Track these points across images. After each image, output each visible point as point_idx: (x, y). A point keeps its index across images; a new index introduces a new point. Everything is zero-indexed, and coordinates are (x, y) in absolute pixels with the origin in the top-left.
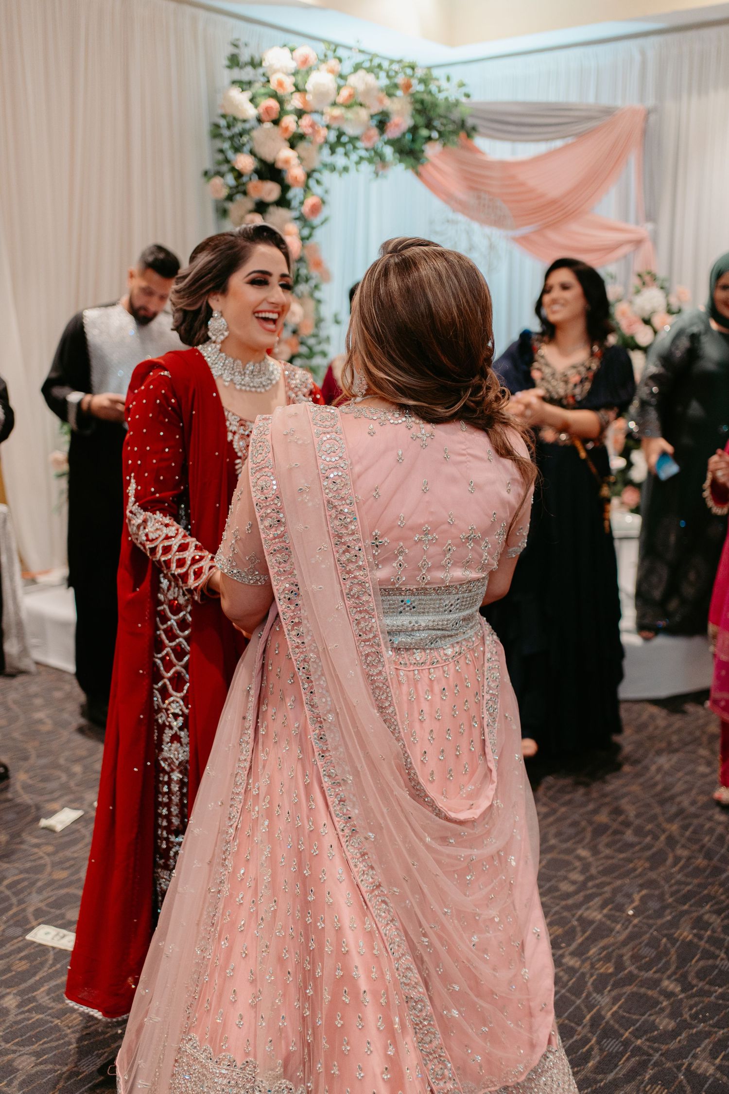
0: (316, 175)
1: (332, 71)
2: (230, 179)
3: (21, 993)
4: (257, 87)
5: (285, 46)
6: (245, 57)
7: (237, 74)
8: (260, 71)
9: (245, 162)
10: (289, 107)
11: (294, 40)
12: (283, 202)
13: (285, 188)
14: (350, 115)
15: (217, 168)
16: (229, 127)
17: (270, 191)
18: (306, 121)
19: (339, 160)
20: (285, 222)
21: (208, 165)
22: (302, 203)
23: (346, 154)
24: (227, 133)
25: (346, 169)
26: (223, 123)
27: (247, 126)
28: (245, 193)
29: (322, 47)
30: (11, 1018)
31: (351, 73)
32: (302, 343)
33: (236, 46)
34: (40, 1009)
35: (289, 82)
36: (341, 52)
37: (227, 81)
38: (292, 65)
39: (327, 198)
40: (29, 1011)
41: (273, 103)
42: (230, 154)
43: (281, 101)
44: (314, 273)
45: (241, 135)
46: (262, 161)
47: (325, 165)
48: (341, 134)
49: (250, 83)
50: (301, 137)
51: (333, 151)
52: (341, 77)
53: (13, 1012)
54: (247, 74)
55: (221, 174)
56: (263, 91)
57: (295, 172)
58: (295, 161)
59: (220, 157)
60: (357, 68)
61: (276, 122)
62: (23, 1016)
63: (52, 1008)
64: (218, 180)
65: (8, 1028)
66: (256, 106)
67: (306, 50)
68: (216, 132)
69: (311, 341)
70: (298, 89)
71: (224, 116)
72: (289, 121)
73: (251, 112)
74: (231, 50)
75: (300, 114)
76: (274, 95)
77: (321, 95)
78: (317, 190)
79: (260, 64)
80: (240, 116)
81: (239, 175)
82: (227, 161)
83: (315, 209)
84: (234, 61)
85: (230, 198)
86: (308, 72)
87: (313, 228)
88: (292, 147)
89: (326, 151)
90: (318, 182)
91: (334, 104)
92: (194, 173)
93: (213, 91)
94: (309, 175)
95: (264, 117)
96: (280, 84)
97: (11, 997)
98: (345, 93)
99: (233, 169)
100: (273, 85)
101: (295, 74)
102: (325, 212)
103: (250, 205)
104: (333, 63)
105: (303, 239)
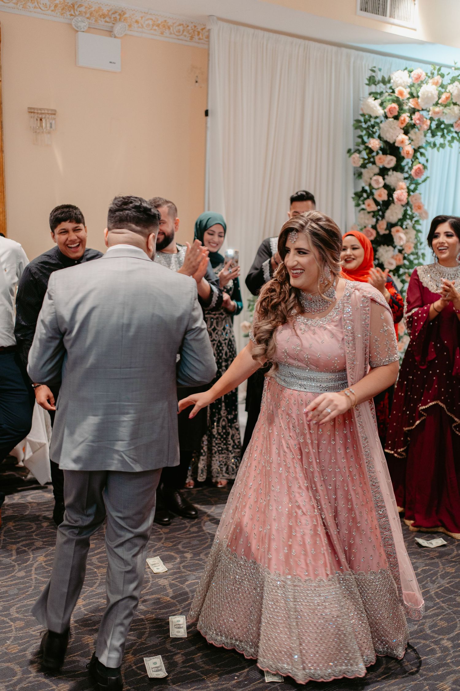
0: (422, 150)
1: (436, 84)
2: (364, 154)
3: (185, 655)
4: (386, 96)
5: (406, 69)
6: (379, 77)
7: (373, 88)
8: (389, 85)
9: (375, 143)
10: (406, 107)
11: (411, 65)
12: (398, 168)
13: (400, 159)
14: (446, 110)
15: (357, 147)
16: (366, 122)
17: (390, 161)
18: (416, 116)
19: (439, 140)
20: (398, 180)
21: (352, 147)
22: (411, 168)
23: (443, 136)
24: (364, 126)
25: (442, 146)
26: (362, 119)
27: (378, 120)
28: (374, 163)
29: (430, 68)
30: (178, 669)
31: (450, 84)
32: (405, 258)
33: (373, 71)
34: (195, 667)
35: (406, 92)
36: (444, 71)
37: (367, 93)
38: (409, 81)
39: (429, 165)
40: (188, 666)
41: (395, 105)
42: (365, 138)
43: (400, 104)
44: (416, 213)
45: (373, 126)
46: (386, 142)
47: (428, 143)
48: (440, 123)
49: (381, 94)
50: (413, 126)
51: (433, 135)
52: (442, 86)
53: (180, 665)
54: (380, 88)
55: (359, 152)
56: (389, 98)
57: (407, 148)
58: (407, 142)
59: (360, 140)
60: (453, 80)
61: (396, 118)
62: (185, 669)
63: (203, 667)
64: (357, 155)
65: (175, 674)
66: (384, 108)
67: (419, 71)
68: (357, 125)
69: (412, 257)
70: (412, 95)
71: (363, 115)
72: (405, 116)
73: (380, 112)
74: (370, 73)
75: (413, 111)
76: (397, 101)
77: (427, 99)
78: (422, 160)
79: (389, 81)
80: (373, 115)
81: (371, 151)
82: (364, 143)
83: (419, 172)
84: (372, 81)
85: (364, 166)
86: (420, 86)
87: (417, 184)
88: (406, 133)
89: (429, 134)
90: (422, 154)
91: (437, 104)
92: (341, 152)
93: (358, 100)
94: (416, 151)
95: (389, 115)
96: (401, 93)
97: (180, 655)
98: (444, 97)
99: (367, 148)
100: (397, 94)
101: (411, 86)
102: (426, 174)
103: (377, 170)
104: (437, 78)
105: (409, 191)
